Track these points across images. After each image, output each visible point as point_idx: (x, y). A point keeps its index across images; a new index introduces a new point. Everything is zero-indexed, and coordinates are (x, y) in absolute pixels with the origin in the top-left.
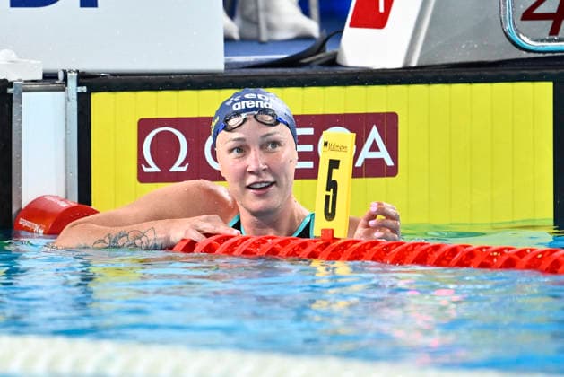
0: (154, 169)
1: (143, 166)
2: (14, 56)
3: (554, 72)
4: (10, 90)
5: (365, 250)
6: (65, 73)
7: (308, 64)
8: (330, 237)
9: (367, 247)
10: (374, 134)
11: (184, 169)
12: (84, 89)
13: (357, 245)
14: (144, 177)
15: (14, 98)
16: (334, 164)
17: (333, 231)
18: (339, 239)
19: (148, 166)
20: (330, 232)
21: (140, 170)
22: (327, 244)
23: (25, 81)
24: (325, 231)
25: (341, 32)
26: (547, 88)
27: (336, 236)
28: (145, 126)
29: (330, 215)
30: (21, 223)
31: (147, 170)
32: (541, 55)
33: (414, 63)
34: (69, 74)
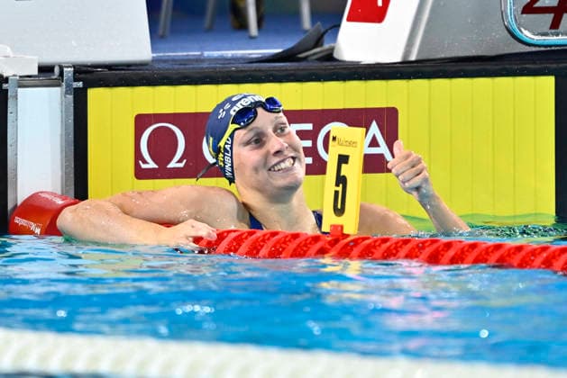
0: (152, 165)
1: (140, 162)
2: (9, 51)
3: (554, 66)
4: (5, 86)
5: (375, 247)
6: (61, 68)
7: (305, 59)
8: (340, 234)
9: (377, 244)
10: (374, 129)
11: (181, 165)
12: (80, 84)
13: (367, 242)
14: (141, 174)
15: (9, 94)
16: (343, 159)
17: (342, 227)
18: (348, 236)
19: (145, 162)
20: (340, 228)
21: (137, 166)
22: (336, 241)
23: (21, 77)
24: (334, 227)
25: (338, 26)
26: (548, 82)
27: (345, 231)
28: (142, 122)
29: (339, 211)
30: (17, 221)
31: (144, 166)
32: (543, 49)
33: (413, 58)
34: (65, 69)
